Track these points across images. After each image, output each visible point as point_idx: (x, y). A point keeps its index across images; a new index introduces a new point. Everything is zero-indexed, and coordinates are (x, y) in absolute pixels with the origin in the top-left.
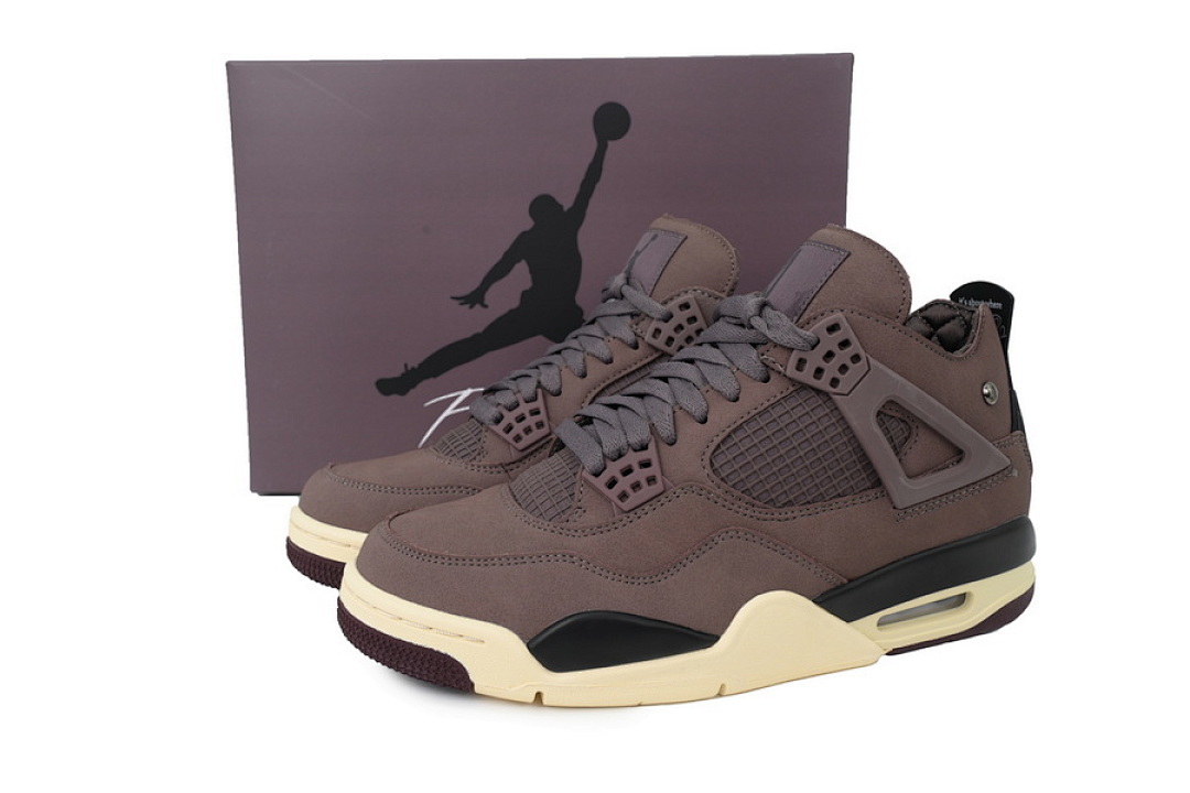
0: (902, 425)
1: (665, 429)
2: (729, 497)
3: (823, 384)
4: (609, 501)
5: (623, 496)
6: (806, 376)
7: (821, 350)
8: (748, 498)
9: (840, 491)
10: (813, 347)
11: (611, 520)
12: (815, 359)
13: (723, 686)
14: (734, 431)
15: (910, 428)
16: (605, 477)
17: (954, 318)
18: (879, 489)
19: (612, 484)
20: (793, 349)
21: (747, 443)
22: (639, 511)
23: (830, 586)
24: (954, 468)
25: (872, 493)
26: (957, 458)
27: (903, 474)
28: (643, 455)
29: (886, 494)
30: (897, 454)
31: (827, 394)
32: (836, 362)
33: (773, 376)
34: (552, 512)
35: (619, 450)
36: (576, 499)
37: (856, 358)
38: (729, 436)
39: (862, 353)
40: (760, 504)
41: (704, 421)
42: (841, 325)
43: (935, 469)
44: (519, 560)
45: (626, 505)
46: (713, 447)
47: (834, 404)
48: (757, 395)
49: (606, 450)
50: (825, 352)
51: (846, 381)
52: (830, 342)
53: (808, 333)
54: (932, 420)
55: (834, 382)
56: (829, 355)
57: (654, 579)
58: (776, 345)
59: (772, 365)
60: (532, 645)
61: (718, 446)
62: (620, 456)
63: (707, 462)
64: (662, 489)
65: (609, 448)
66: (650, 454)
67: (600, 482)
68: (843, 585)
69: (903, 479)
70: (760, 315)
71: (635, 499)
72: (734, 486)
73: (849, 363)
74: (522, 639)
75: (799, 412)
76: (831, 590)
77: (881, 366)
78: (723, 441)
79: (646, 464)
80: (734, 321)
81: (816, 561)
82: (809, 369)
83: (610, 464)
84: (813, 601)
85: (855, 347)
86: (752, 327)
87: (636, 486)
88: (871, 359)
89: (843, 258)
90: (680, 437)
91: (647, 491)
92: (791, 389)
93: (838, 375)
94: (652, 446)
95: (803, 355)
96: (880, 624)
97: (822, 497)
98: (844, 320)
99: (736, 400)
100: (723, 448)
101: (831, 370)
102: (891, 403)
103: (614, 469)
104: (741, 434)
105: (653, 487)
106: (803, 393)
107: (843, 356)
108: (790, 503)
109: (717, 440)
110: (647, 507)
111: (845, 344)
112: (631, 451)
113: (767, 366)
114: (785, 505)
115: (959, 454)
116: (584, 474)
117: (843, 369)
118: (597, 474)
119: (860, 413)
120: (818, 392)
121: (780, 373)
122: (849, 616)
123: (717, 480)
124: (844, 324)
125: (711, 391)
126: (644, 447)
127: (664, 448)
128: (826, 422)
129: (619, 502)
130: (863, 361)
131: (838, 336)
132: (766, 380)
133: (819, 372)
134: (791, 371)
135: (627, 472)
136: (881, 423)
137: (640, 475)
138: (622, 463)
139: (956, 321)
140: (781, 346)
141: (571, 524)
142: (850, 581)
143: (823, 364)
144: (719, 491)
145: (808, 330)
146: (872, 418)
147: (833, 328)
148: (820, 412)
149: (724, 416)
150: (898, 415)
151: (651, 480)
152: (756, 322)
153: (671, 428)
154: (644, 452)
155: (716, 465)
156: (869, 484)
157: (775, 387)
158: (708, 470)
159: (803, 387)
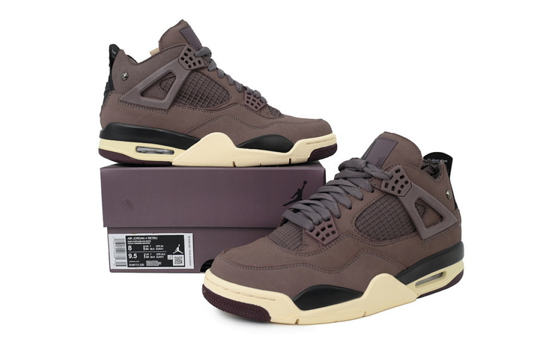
0: (423, 208)
1: (336, 212)
2: (363, 238)
3: (395, 192)
4: (318, 241)
5: (323, 239)
6: (389, 190)
7: (394, 180)
8: (370, 238)
9: (402, 234)
10: (391, 179)
11: (319, 249)
12: (391, 183)
13: (365, 312)
14: (363, 212)
15: (425, 209)
16: (315, 232)
17: (427, 166)
18: (416, 232)
19: (318, 234)
20: (382, 180)
21: (368, 216)
22: (330, 245)
23: (400, 271)
24: (440, 224)
25: (413, 234)
26: (440, 220)
27: (424, 226)
28: (329, 223)
29: (419, 234)
30: (422, 218)
31: (396, 197)
32: (399, 184)
33: (375, 190)
34: (294, 247)
35: (319, 221)
36: (304, 241)
37: (406, 182)
38: (361, 214)
39: (409, 181)
40: (374, 240)
41: (350, 208)
42: (401, 170)
43: (434, 224)
44: (285, 266)
45: (325, 242)
46: (355, 218)
47: (399, 200)
48: (370, 198)
49: (314, 221)
50: (395, 180)
51: (403, 191)
52: (397, 176)
53: (389, 173)
54: (433, 205)
55: (399, 192)
56: (397, 182)
57: (339, 271)
58: (375, 178)
59: (374, 186)
60: (295, 300)
61: (357, 218)
62: (320, 223)
63: (354, 225)
64: (338, 236)
65: (315, 221)
66: (331, 222)
67: (313, 234)
68: (404, 270)
69: (424, 228)
70: (366, 166)
71: (328, 240)
72: (364, 233)
73: (404, 184)
74: (290, 297)
75: (386, 204)
76: (400, 272)
77: (416, 185)
78: (359, 216)
79: (330, 226)
80: (354, 169)
81: (396, 261)
82: (390, 187)
83: (316, 227)
84: (395, 277)
85: (406, 178)
86: (364, 171)
87: (328, 235)
88: (412, 183)
89: (395, 144)
90: (342, 215)
91: (332, 237)
92: (383, 195)
93: (400, 189)
94: (332, 219)
95: (387, 182)
96: (416, 285)
97: (396, 236)
98: (402, 168)
99: (362, 200)
100: (359, 219)
101: (398, 187)
102: (419, 199)
103: (318, 229)
104: (365, 213)
105: (334, 235)
106: (387, 196)
107: (402, 182)
108: (385, 239)
109: (357, 216)
110: (333, 243)
111: (402, 177)
112: (324, 222)
113: (372, 186)
114: (383, 240)
115: (441, 218)
116: (306, 231)
117: (402, 186)
118: (311, 231)
119: (410, 204)
120: (393, 195)
121: (377, 189)
122: (406, 282)
123: (358, 231)
124: (402, 170)
125: (351, 197)
126: (329, 220)
127: (336, 219)
128: (397, 207)
129: (322, 242)
130: (409, 183)
131: (400, 174)
132: (373, 192)
133: (393, 188)
134: (383, 188)
135: (323, 229)
136: (416, 207)
137: (328, 230)
138: (321, 226)
139: (428, 167)
140: (378, 178)
141: (303, 251)
142: (407, 269)
143: (394, 185)
144: (359, 236)
145: (388, 172)
146: (413, 206)
147: (398, 171)
148: (394, 204)
149: (358, 207)
150: (421, 204)
151: (333, 232)
152: (366, 169)
153: (338, 212)
154: (329, 222)
155: (357, 225)
156: (412, 231)
157: (377, 194)
158: (355, 227)
159: (387, 194)
